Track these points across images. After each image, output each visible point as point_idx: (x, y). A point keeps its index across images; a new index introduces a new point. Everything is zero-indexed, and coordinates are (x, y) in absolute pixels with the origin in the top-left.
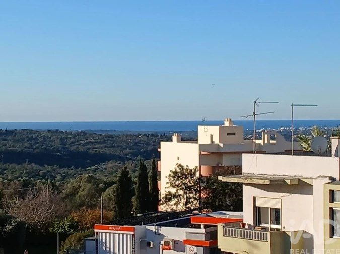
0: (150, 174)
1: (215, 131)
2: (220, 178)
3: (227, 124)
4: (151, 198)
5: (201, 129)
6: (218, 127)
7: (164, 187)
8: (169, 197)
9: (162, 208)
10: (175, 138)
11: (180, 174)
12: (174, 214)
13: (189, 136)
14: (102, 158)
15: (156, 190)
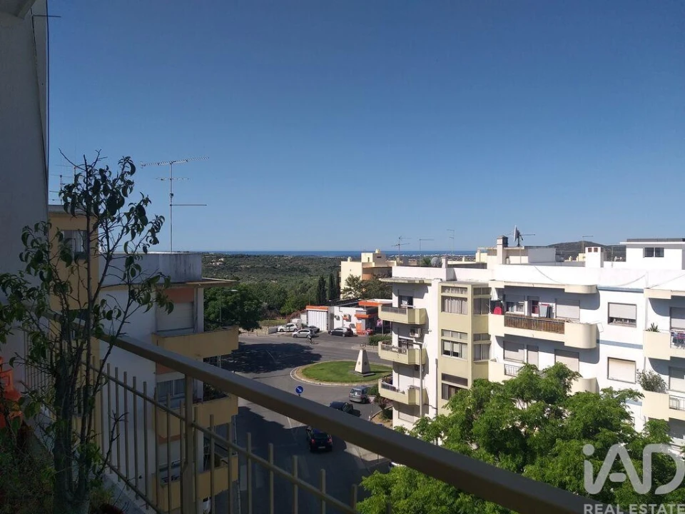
0: (335, 279)
1: (371, 255)
2: (380, 279)
3: (377, 252)
5: (363, 254)
6: (372, 254)
7: (343, 285)
8: (346, 290)
9: (341, 296)
10: (349, 259)
11: (352, 281)
12: (351, 300)
15: (339, 288)
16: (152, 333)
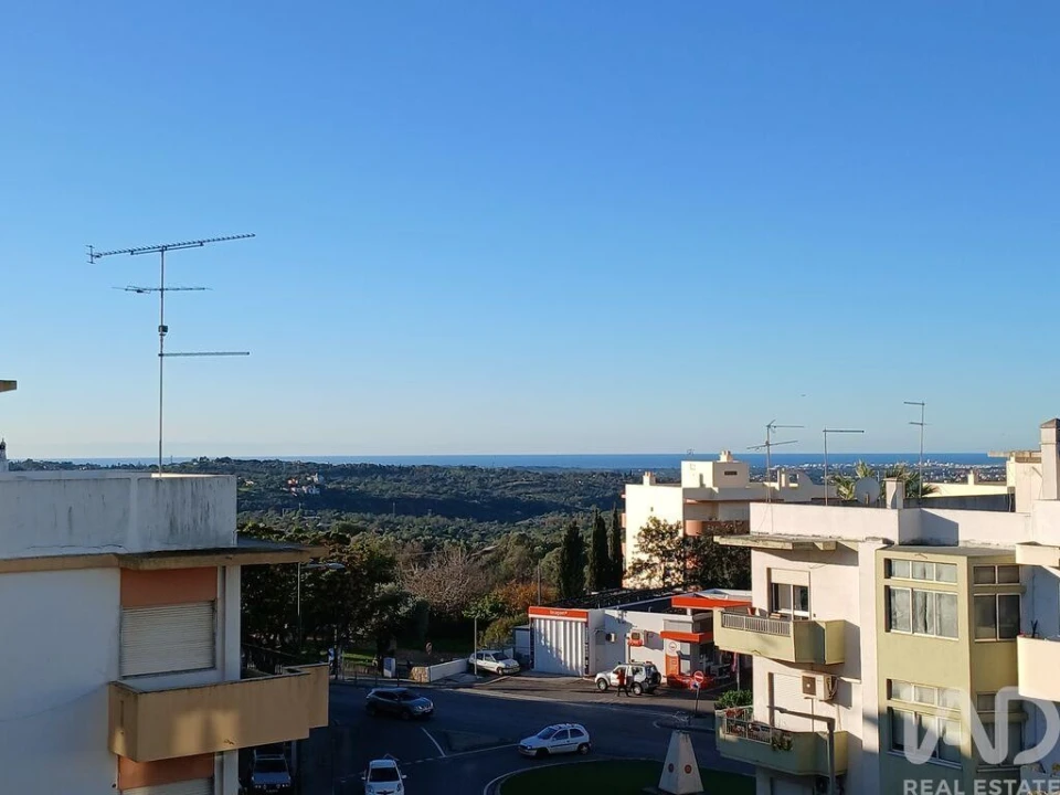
0: (609, 532)
1: (706, 469)
2: (716, 539)
3: (724, 459)
4: (610, 568)
5: (685, 466)
6: (710, 464)
7: (631, 552)
8: (639, 567)
9: (628, 583)
10: (646, 479)
11: (655, 533)
12: (646, 593)
13: (668, 477)
14: (539, 509)
15: (619, 556)
16: (110, 683)
